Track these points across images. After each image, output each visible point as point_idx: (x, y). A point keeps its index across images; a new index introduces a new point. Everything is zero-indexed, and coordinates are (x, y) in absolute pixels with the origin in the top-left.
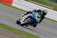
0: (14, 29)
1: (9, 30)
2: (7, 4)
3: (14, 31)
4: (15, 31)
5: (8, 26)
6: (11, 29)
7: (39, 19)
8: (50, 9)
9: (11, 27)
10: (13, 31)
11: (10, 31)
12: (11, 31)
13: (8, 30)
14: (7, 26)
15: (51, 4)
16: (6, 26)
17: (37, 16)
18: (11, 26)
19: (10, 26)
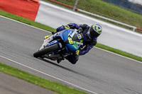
0: (40, 80)
1: (29, 81)
2: (23, 18)
3: (40, 84)
4: (43, 85)
5: (26, 71)
6: (35, 80)
7: (78, 43)
8: (131, 29)
9: (33, 73)
10: (37, 85)
11: (31, 84)
12: (34, 83)
13: (26, 80)
14: (23, 72)
15: (132, 17)
16: (20, 71)
17: (72, 36)
18: (33, 71)
19: (30, 72)
